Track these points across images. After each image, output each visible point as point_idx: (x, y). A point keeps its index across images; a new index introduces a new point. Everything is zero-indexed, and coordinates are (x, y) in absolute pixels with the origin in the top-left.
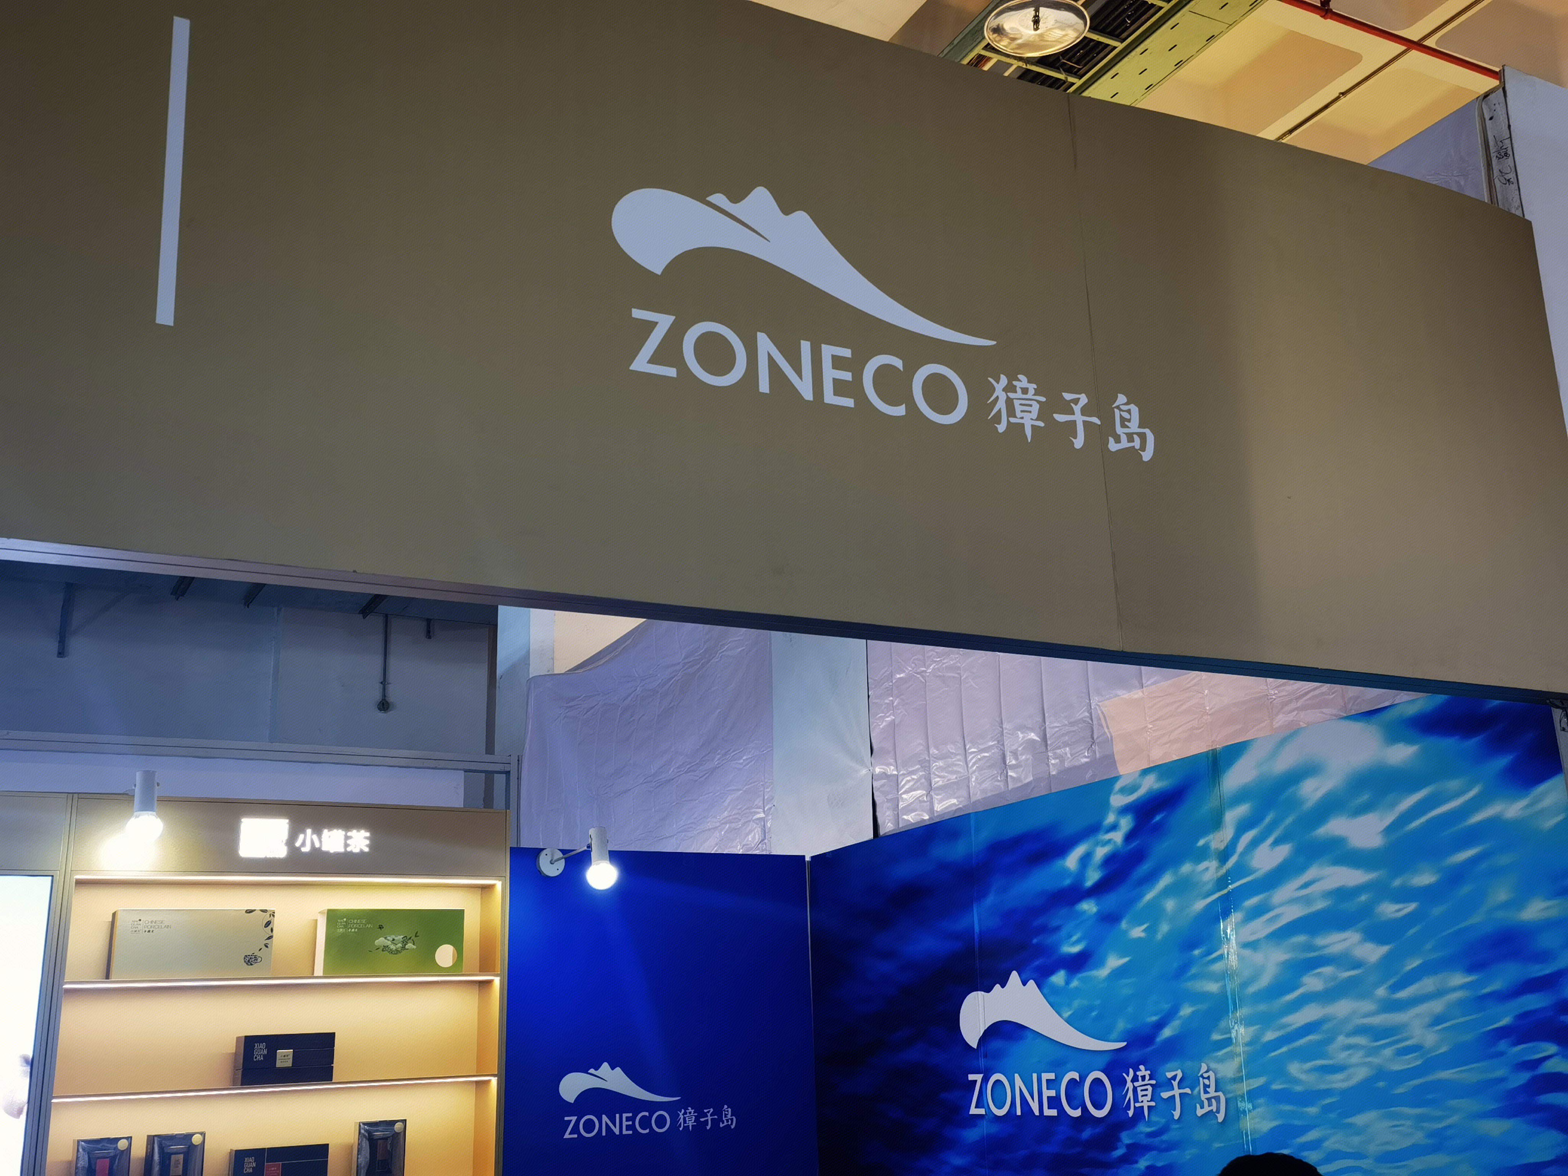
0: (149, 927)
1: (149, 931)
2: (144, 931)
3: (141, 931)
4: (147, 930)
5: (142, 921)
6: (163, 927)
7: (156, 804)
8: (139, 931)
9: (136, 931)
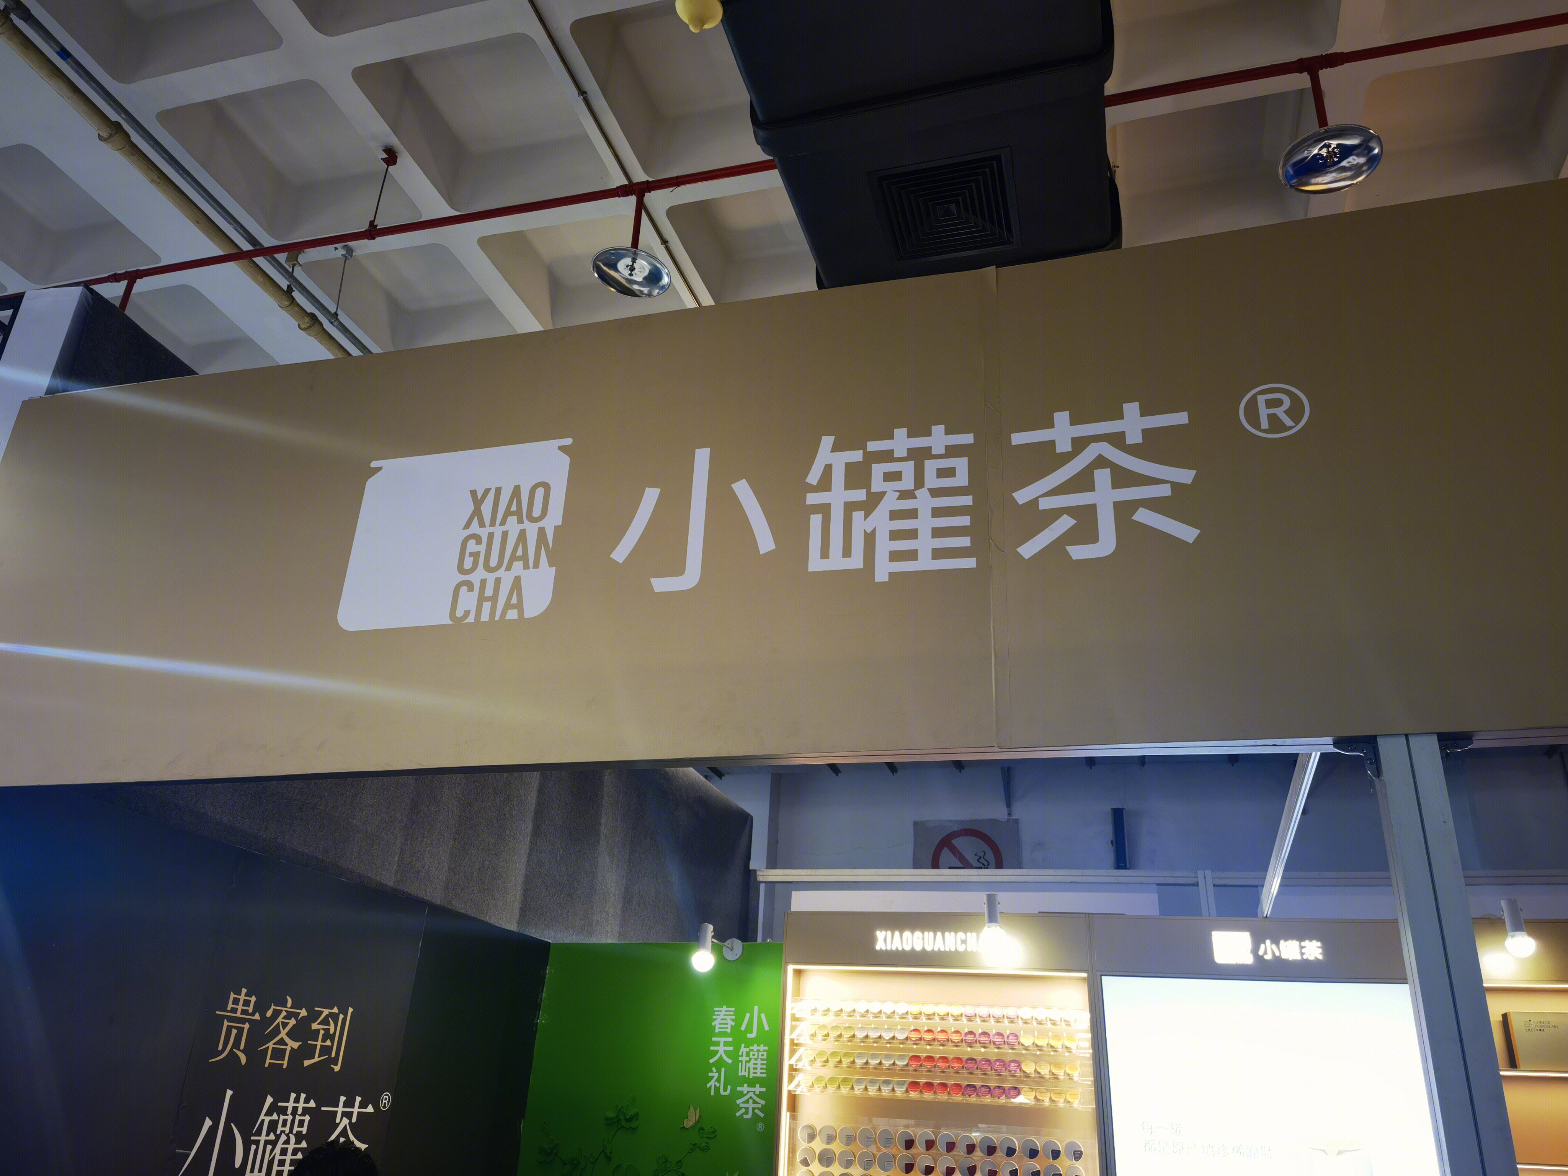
0: (1539, 1026)
1: (1540, 1030)
2: (1536, 1029)
3: (1533, 1030)
4: (1539, 1029)
5: (1532, 1021)
6: (1551, 1027)
7: (1524, 927)
8: (1532, 1030)
9: (1529, 1030)
